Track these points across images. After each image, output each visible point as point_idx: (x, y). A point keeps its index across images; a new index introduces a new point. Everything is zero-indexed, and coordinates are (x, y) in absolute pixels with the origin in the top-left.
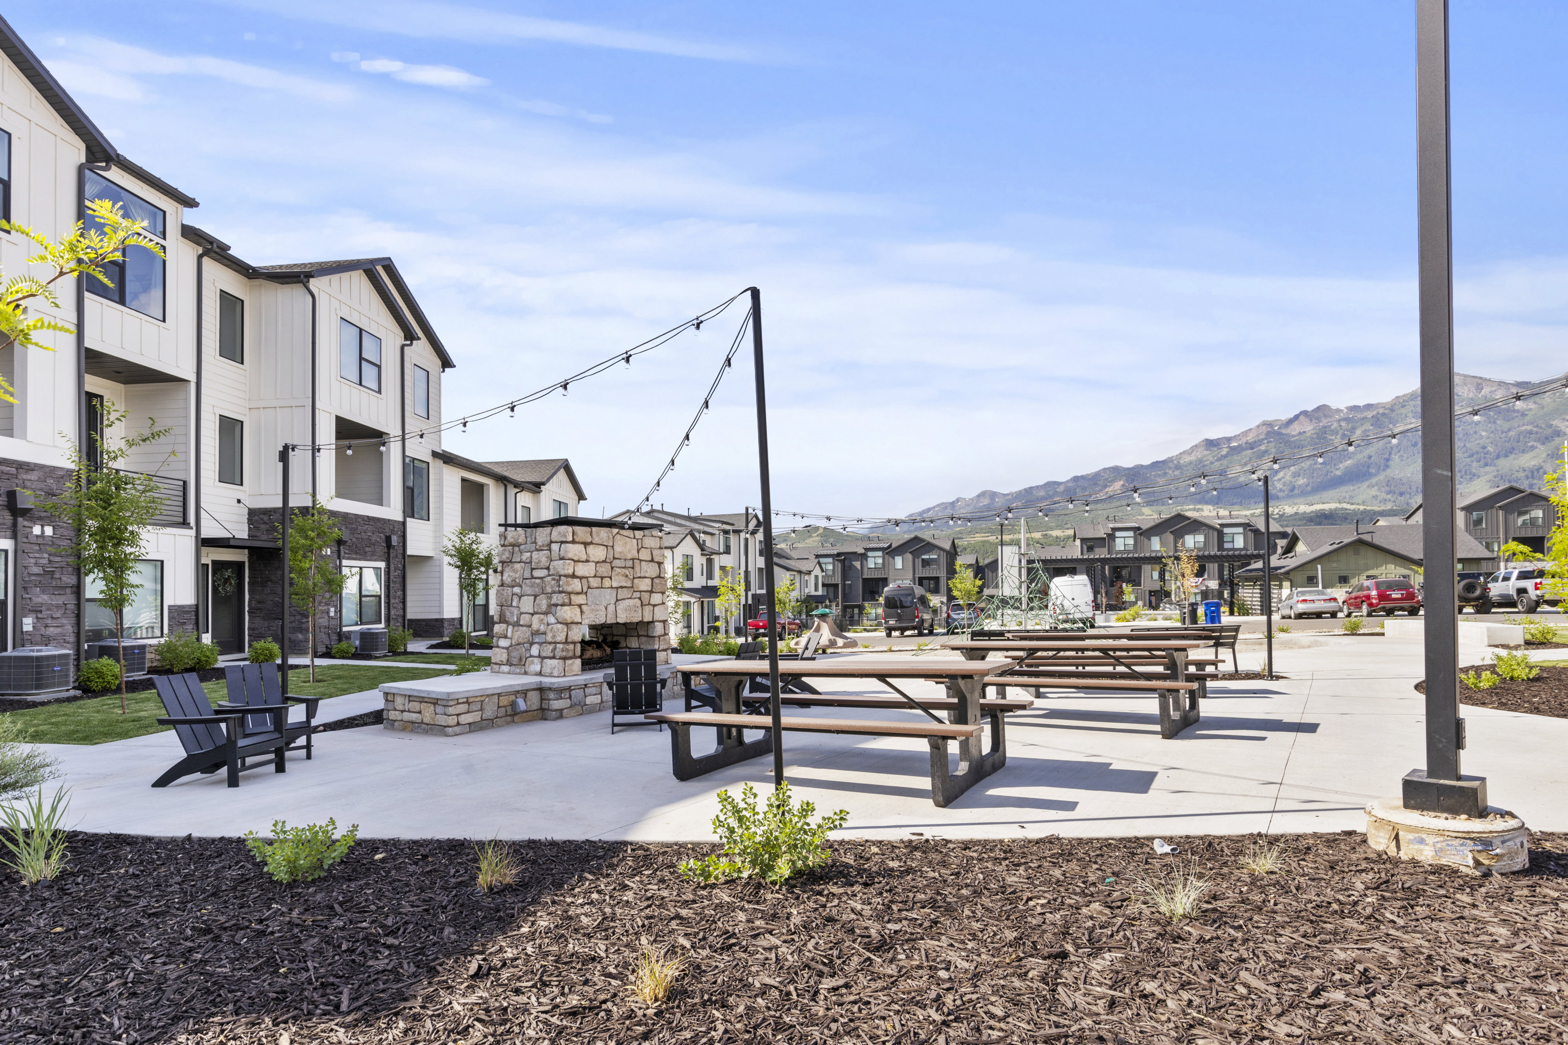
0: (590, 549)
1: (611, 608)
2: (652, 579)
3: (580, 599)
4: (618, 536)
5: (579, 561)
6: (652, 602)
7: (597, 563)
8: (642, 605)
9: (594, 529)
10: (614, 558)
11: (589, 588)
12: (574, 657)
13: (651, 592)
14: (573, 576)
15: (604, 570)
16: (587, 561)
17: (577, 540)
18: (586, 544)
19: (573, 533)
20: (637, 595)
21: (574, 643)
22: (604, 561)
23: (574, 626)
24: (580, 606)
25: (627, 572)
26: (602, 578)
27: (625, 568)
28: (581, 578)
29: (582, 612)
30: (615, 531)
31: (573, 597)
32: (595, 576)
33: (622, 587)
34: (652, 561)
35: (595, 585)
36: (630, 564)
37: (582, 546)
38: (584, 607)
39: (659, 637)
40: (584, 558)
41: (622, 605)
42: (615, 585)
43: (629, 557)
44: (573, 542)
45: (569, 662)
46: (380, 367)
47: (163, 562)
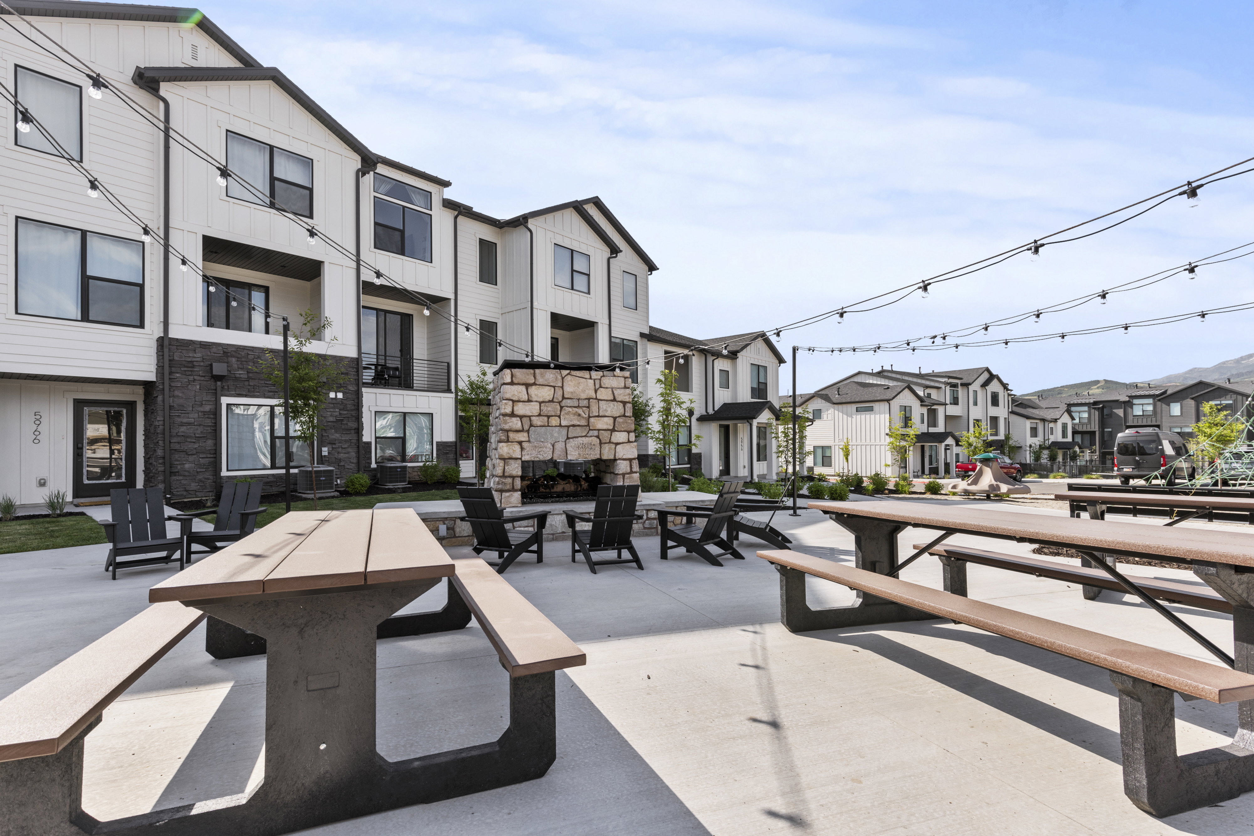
0: (533, 390)
1: (560, 446)
2: (615, 418)
3: (523, 437)
4: (569, 377)
5: (519, 401)
6: (614, 440)
7: (540, 403)
8: (601, 443)
9: (537, 371)
10: (563, 398)
11: (531, 425)
12: (513, 490)
13: (613, 430)
14: (512, 415)
15: (549, 409)
16: (529, 401)
17: (515, 381)
18: (527, 386)
19: (512, 376)
20: (596, 433)
21: (513, 477)
22: (552, 401)
23: (512, 462)
24: (520, 443)
25: (580, 411)
26: (549, 417)
27: (578, 407)
28: (521, 417)
29: (522, 449)
30: (565, 372)
31: (511, 435)
32: (540, 415)
33: (574, 426)
34: (614, 400)
35: (539, 423)
36: (585, 403)
37: (523, 388)
38: (525, 445)
39: (624, 475)
40: (525, 397)
41: (572, 443)
42: (564, 423)
43: (583, 396)
44: (512, 383)
45: (505, 495)
46: (588, 275)
47: (432, 414)
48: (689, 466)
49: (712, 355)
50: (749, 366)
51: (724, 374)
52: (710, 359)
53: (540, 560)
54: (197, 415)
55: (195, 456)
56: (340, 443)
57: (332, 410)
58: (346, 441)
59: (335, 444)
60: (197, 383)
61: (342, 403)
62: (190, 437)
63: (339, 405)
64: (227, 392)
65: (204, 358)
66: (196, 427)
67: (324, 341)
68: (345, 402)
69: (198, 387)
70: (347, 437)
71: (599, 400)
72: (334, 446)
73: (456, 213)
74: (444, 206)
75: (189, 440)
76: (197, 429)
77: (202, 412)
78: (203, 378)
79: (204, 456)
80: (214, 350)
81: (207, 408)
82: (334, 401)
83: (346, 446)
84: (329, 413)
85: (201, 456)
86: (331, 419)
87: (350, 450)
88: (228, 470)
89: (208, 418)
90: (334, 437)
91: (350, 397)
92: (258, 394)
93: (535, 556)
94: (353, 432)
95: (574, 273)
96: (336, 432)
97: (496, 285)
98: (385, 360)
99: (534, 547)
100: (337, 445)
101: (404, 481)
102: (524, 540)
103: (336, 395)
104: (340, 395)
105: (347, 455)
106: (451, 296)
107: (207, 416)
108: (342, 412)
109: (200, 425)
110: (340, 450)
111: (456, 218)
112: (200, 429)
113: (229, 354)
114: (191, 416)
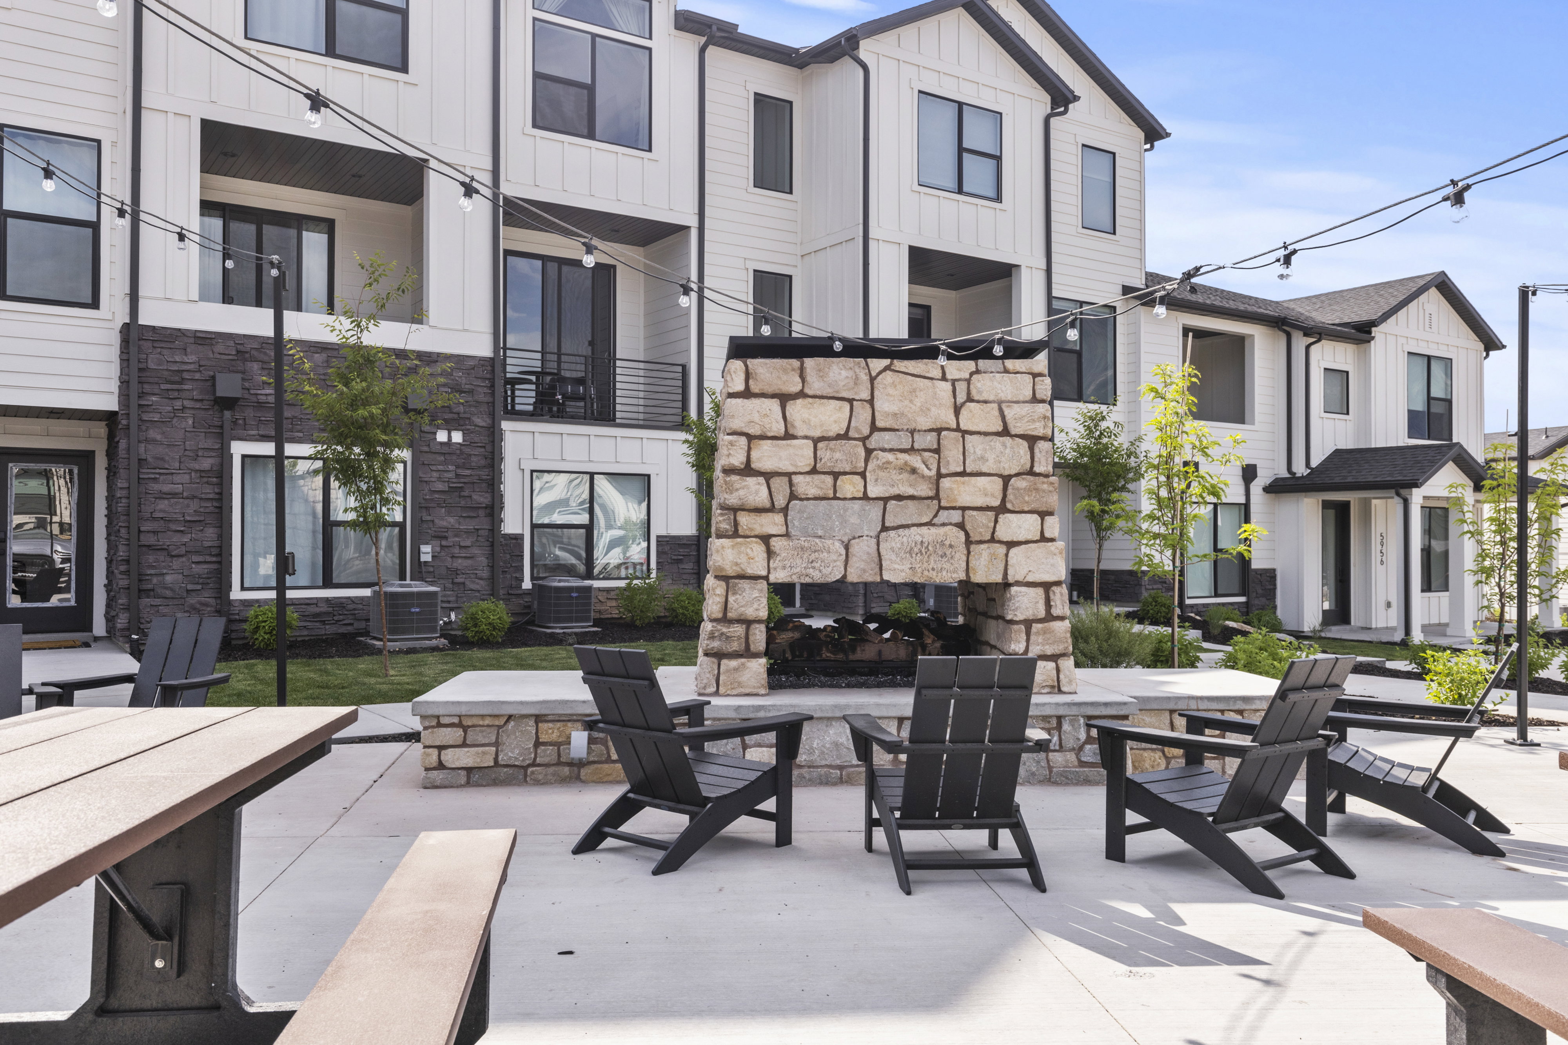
0: (798, 410)
1: (863, 549)
2: (1006, 479)
3: (772, 524)
4: (888, 376)
5: (763, 437)
6: (1003, 533)
7: (816, 441)
8: (969, 542)
9: (809, 362)
10: (874, 428)
11: (793, 496)
12: (747, 653)
13: (1002, 509)
14: (748, 470)
15: (832, 456)
16: (788, 436)
17: (755, 388)
18: (784, 398)
19: (748, 376)
20: (956, 516)
21: (748, 623)
22: (844, 436)
23: (744, 584)
24: (766, 539)
25: (915, 461)
26: (836, 476)
27: (911, 450)
28: (768, 476)
29: (770, 553)
30: (877, 364)
31: (744, 519)
32: (814, 471)
33: (899, 498)
34: (1005, 432)
35: (812, 492)
36: (929, 440)
37: (774, 405)
38: (775, 543)
39: (1028, 624)
40: (778, 428)
41: (893, 542)
42: (873, 492)
43: (924, 423)
44: (747, 394)
45: (728, 664)
46: (998, 159)
47: (649, 476)
48: (1242, 599)
49: (1306, 335)
50: (1403, 359)
51: (1337, 380)
52: (1300, 342)
53: (784, 838)
54: (187, 477)
55: (184, 559)
56: (456, 536)
57: (440, 467)
58: (468, 532)
59: (446, 538)
60: (188, 413)
61: (462, 453)
62: (176, 521)
63: (454, 457)
64: (241, 432)
65: (202, 363)
66: (186, 501)
67: (428, 324)
68: (467, 450)
69: (190, 422)
70: (470, 525)
71: (965, 432)
72: (444, 543)
73: (703, 40)
74: (679, 27)
75: (174, 527)
76: (188, 506)
77: (196, 471)
78: (198, 405)
79: (201, 559)
80: (220, 348)
81: (206, 464)
82: (445, 449)
83: (468, 543)
84: (435, 474)
85: (195, 558)
86: (440, 486)
87: (476, 551)
88: (243, 588)
89: (207, 483)
90: (445, 524)
91: (476, 439)
92: (301, 435)
93: (771, 825)
94: (481, 513)
95: (965, 155)
96: (449, 513)
97: (791, 192)
98: (559, 362)
99: (770, 805)
100: (452, 540)
101: (587, 619)
102: (740, 785)
103: (450, 437)
104: (457, 437)
105: (469, 562)
106: (692, 221)
107: (205, 480)
108: (460, 471)
109: (194, 497)
110: (456, 550)
111: (702, 51)
112: (194, 505)
113: (247, 355)
114: (177, 479)
